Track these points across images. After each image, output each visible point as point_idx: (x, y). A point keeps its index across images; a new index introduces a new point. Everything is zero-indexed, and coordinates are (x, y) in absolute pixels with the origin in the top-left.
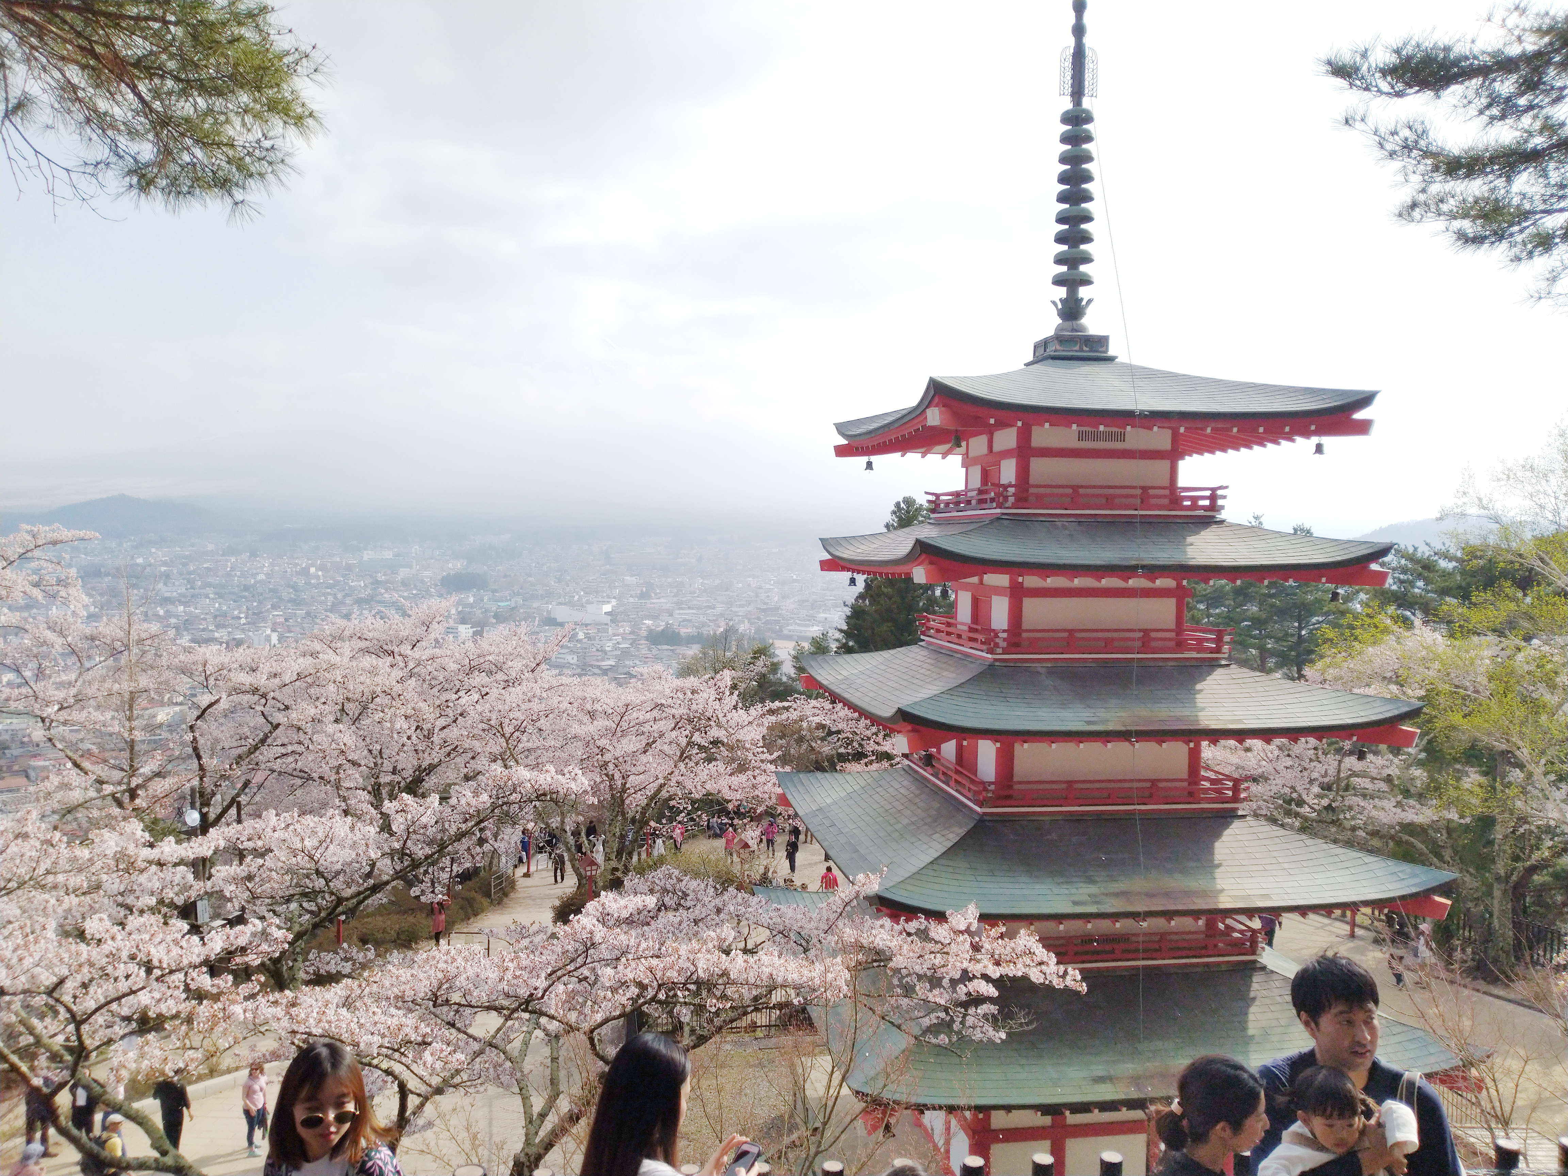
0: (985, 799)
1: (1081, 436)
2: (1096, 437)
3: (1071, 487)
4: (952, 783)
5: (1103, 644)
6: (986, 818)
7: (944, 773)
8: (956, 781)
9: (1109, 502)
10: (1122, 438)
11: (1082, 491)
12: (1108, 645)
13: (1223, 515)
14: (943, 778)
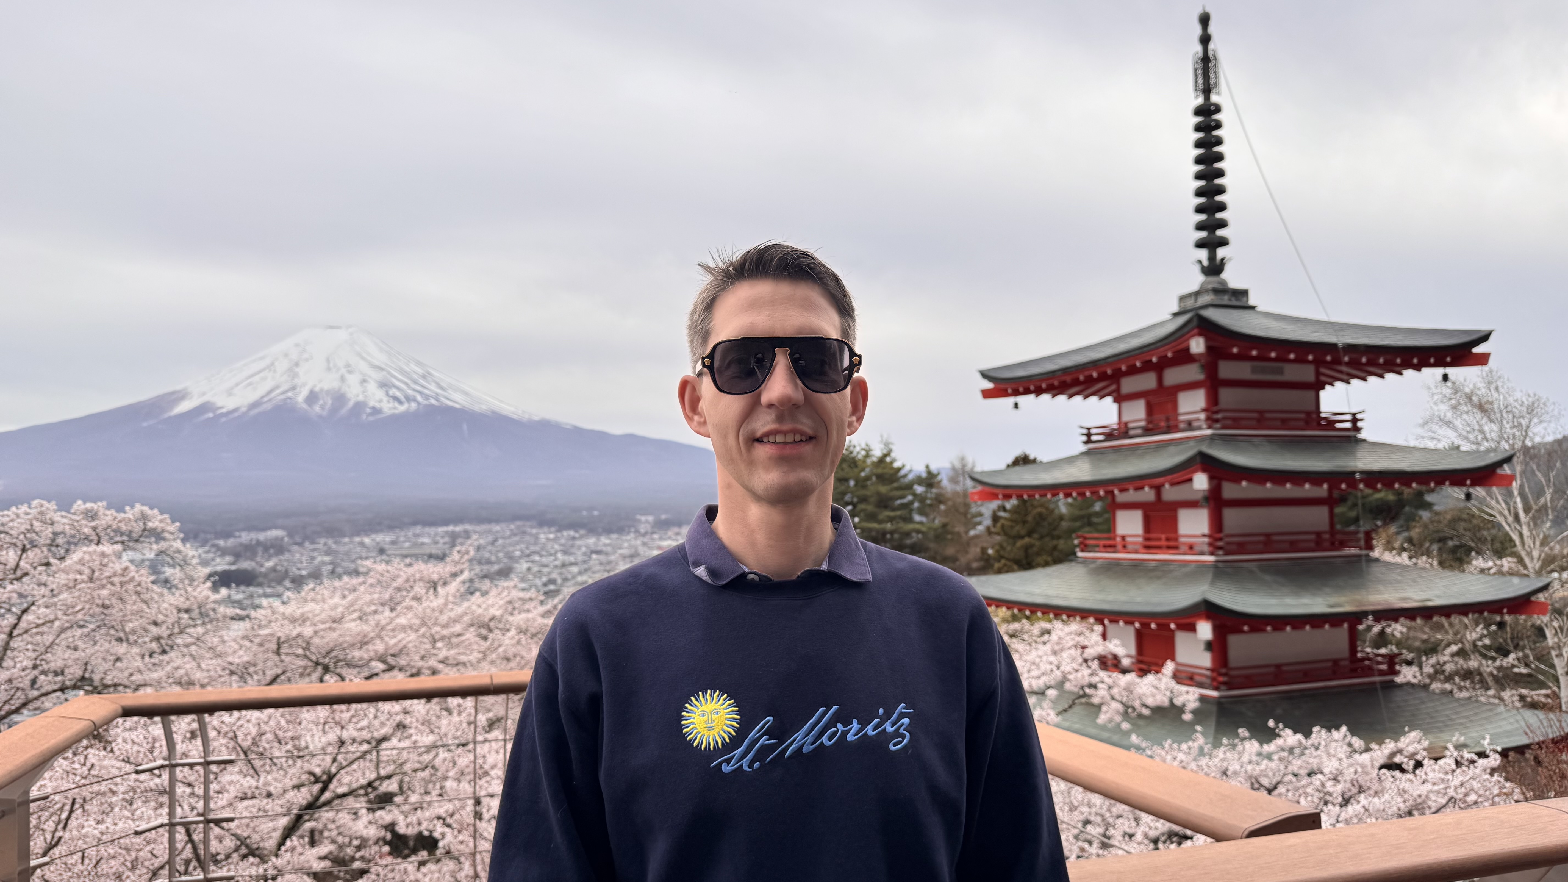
0: (1221, 683)
1: (1253, 371)
2: (1263, 371)
5: (1290, 544)
6: (1222, 700)
10: (1281, 372)
12: (1297, 546)
13: (1364, 435)
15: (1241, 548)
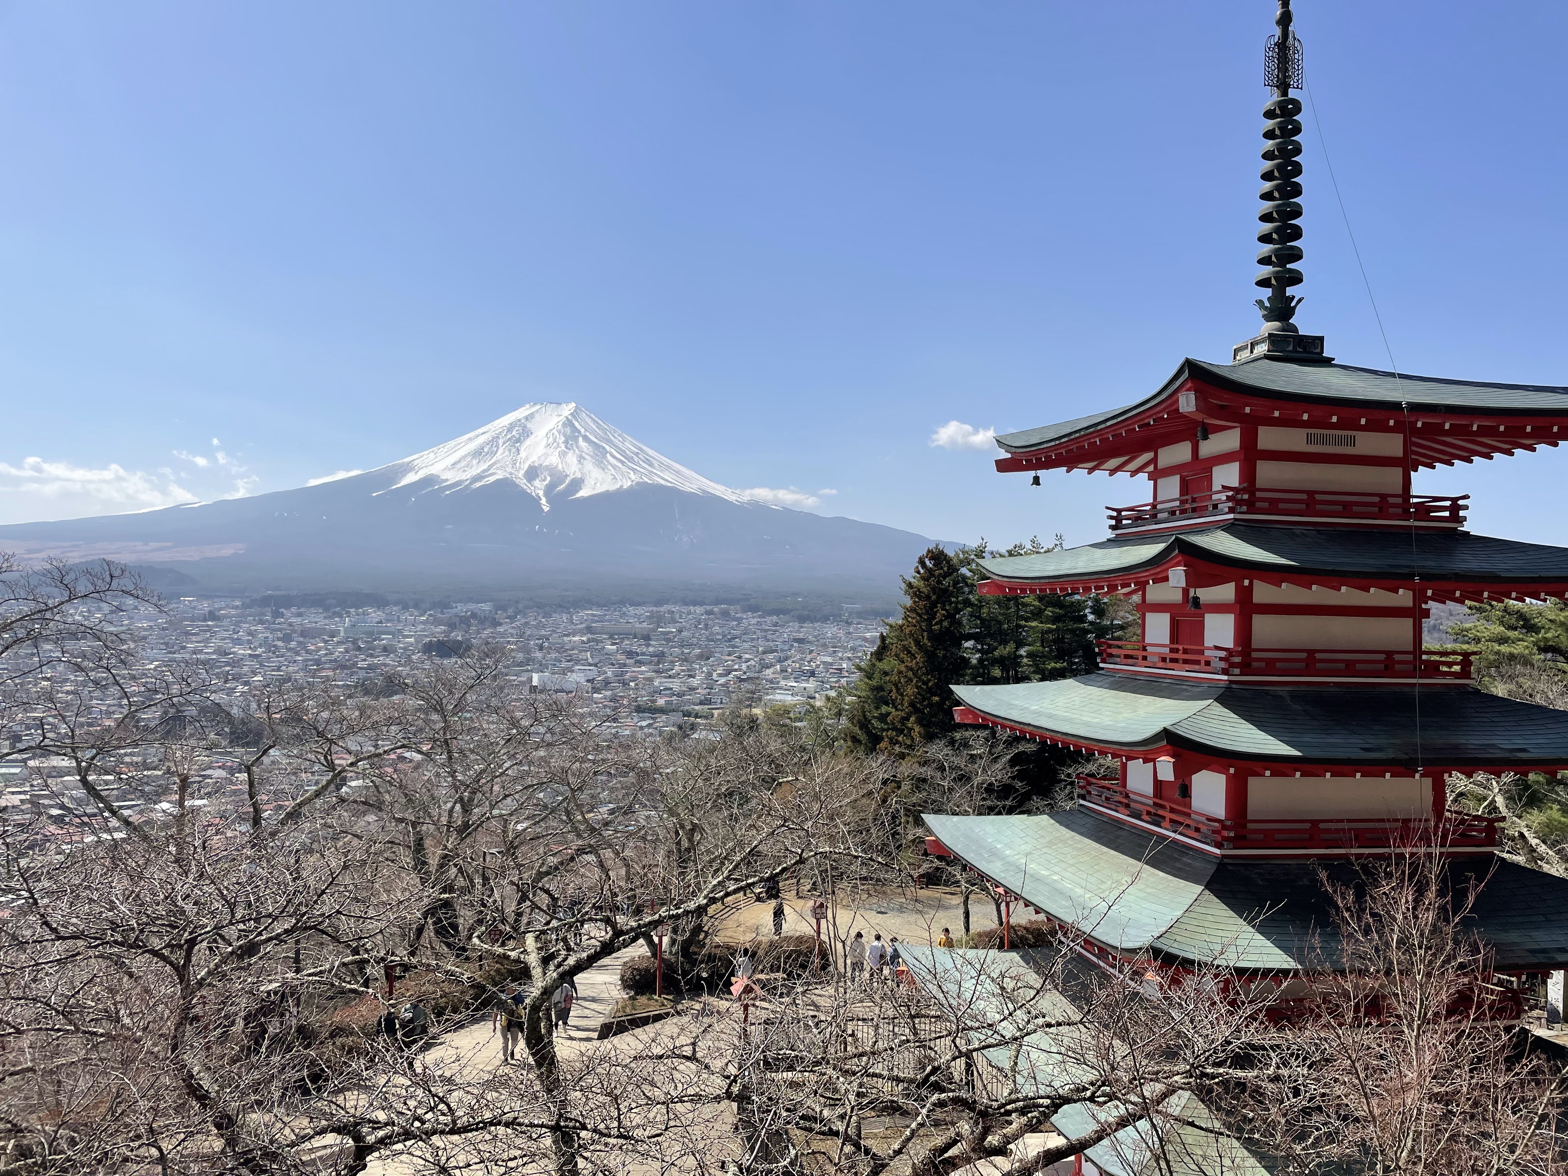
0: (1225, 839)
1: (1309, 441)
2: (1324, 441)
3: (1308, 492)
4: (1166, 823)
5: (1342, 666)
6: (1225, 861)
7: (1149, 813)
8: (1172, 821)
9: (1347, 509)
10: (1352, 442)
11: (1318, 497)
12: (1350, 668)
13: (1466, 527)
14: (1147, 818)
15: (1270, 667)
